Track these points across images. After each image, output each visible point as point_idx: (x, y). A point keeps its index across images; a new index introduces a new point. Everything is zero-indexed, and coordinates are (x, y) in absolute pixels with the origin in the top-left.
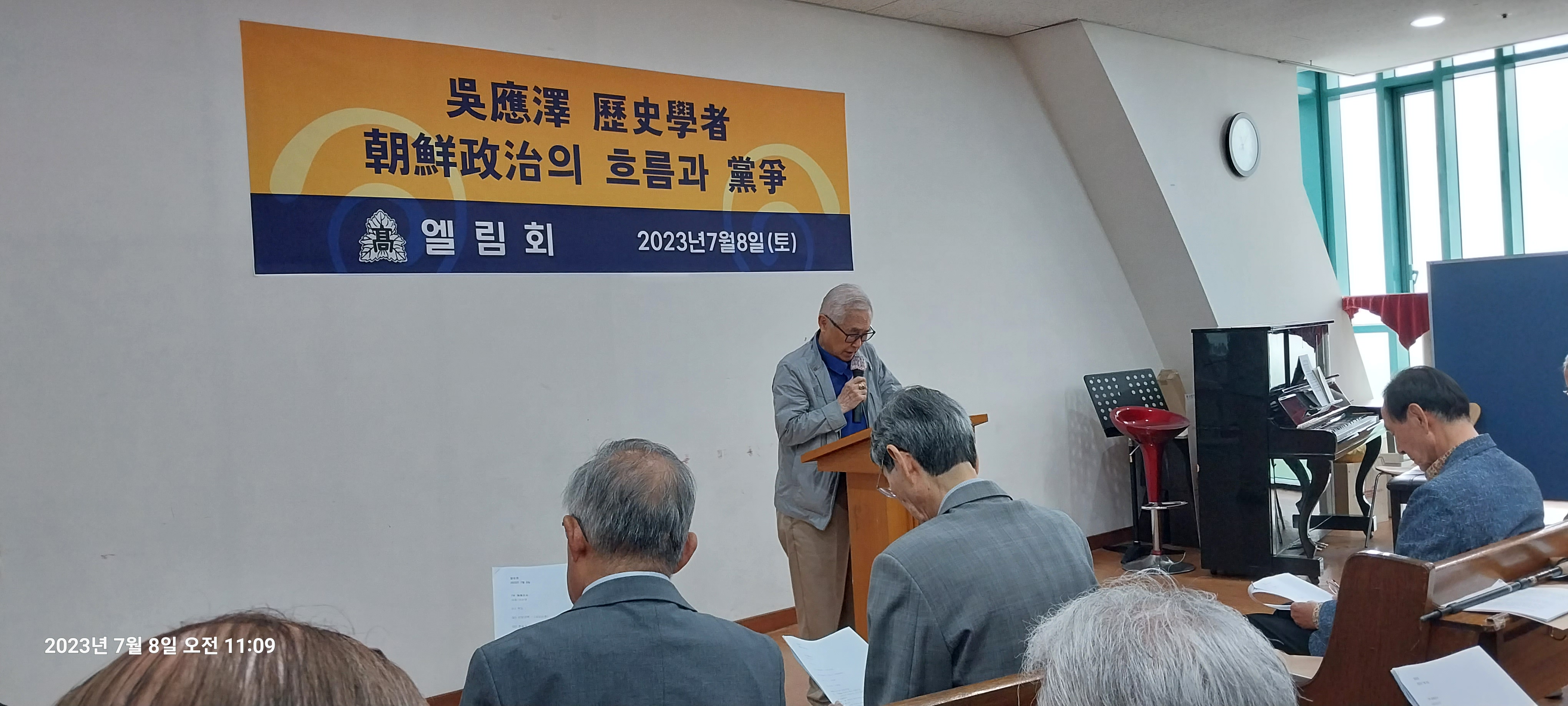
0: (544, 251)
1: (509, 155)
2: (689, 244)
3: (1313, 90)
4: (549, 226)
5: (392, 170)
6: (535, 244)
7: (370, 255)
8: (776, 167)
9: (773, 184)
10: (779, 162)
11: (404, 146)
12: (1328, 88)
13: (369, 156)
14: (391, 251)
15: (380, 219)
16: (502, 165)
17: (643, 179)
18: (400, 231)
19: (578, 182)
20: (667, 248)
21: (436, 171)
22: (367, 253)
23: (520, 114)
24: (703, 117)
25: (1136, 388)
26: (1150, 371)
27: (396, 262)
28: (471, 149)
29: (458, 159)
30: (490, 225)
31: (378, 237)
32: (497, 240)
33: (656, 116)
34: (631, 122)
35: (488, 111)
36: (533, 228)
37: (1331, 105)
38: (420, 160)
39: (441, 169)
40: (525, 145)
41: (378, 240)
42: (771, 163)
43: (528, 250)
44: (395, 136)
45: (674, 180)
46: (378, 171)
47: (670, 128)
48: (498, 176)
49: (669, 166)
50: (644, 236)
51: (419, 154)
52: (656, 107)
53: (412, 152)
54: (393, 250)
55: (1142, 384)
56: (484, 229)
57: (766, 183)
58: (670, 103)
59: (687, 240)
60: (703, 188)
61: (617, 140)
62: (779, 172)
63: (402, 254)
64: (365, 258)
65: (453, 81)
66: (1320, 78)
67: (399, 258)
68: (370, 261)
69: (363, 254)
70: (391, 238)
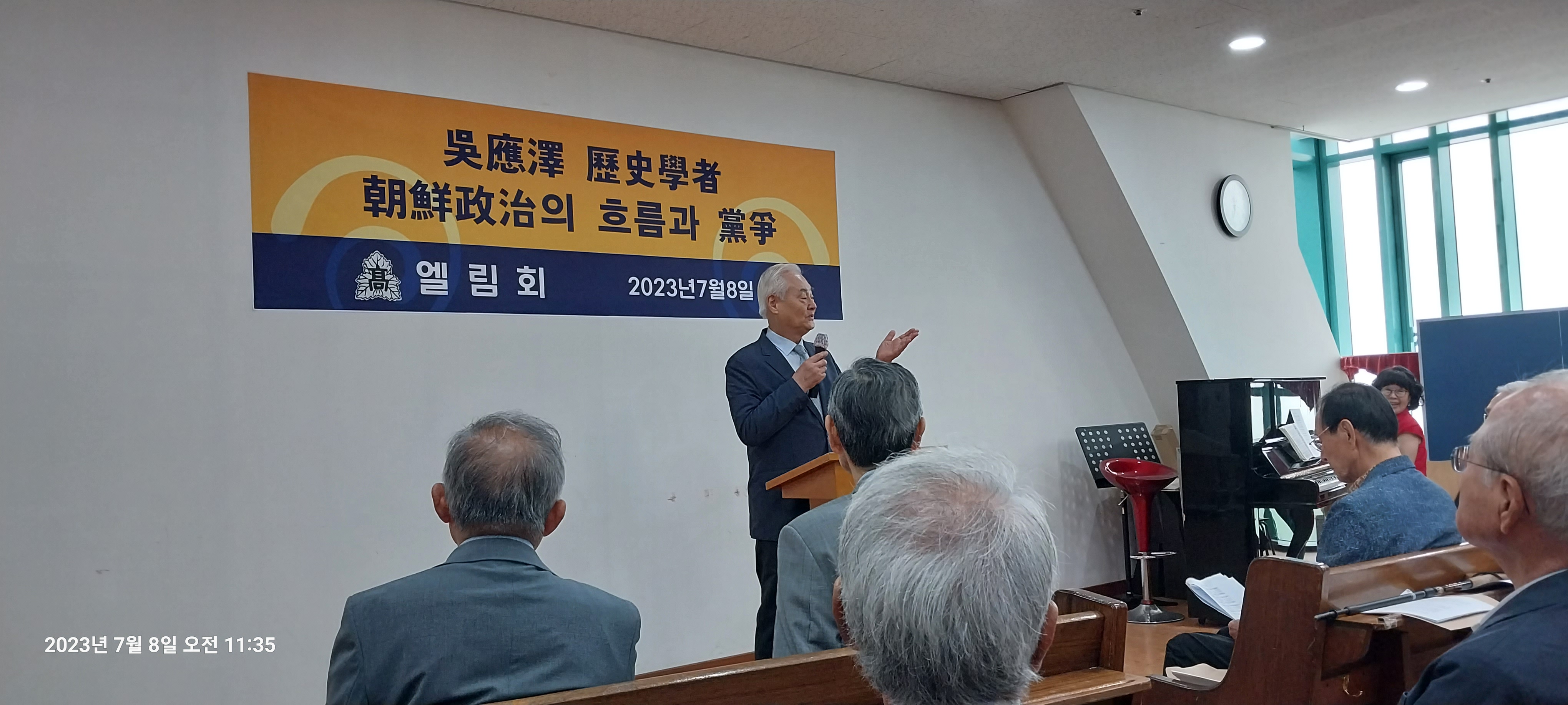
0: (536, 293)
1: (503, 203)
2: (679, 291)
3: (1313, 157)
4: (541, 270)
5: (390, 214)
6: (527, 287)
7: (365, 294)
8: (767, 219)
9: (763, 236)
10: (769, 215)
11: (402, 192)
12: (1327, 155)
13: (367, 200)
14: (386, 290)
15: (376, 260)
16: (497, 213)
17: (635, 228)
18: (395, 272)
19: (571, 229)
20: (657, 294)
21: (432, 216)
22: (362, 291)
23: (515, 165)
24: (695, 171)
25: (1129, 442)
26: (1143, 425)
28: (466, 196)
29: (453, 205)
30: (483, 267)
31: (374, 276)
32: (490, 282)
33: (649, 169)
34: (623, 173)
35: (484, 161)
36: (526, 271)
37: (1330, 172)
38: (416, 205)
39: (437, 214)
40: (520, 193)
41: (373, 279)
42: (762, 215)
43: (520, 293)
44: (392, 182)
45: (665, 230)
46: (376, 215)
47: (662, 181)
48: (492, 222)
49: (660, 217)
50: (634, 282)
51: (416, 200)
52: (648, 160)
53: (409, 198)
54: (388, 289)
55: (1134, 438)
56: (477, 272)
57: (756, 235)
58: (663, 157)
59: (677, 287)
60: (694, 238)
61: (610, 191)
62: (770, 225)
63: (397, 293)
64: (361, 296)
65: (450, 133)
66: (1319, 144)
67: (394, 297)
68: (365, 299)
69: (358, 293)
70: (387, 277)
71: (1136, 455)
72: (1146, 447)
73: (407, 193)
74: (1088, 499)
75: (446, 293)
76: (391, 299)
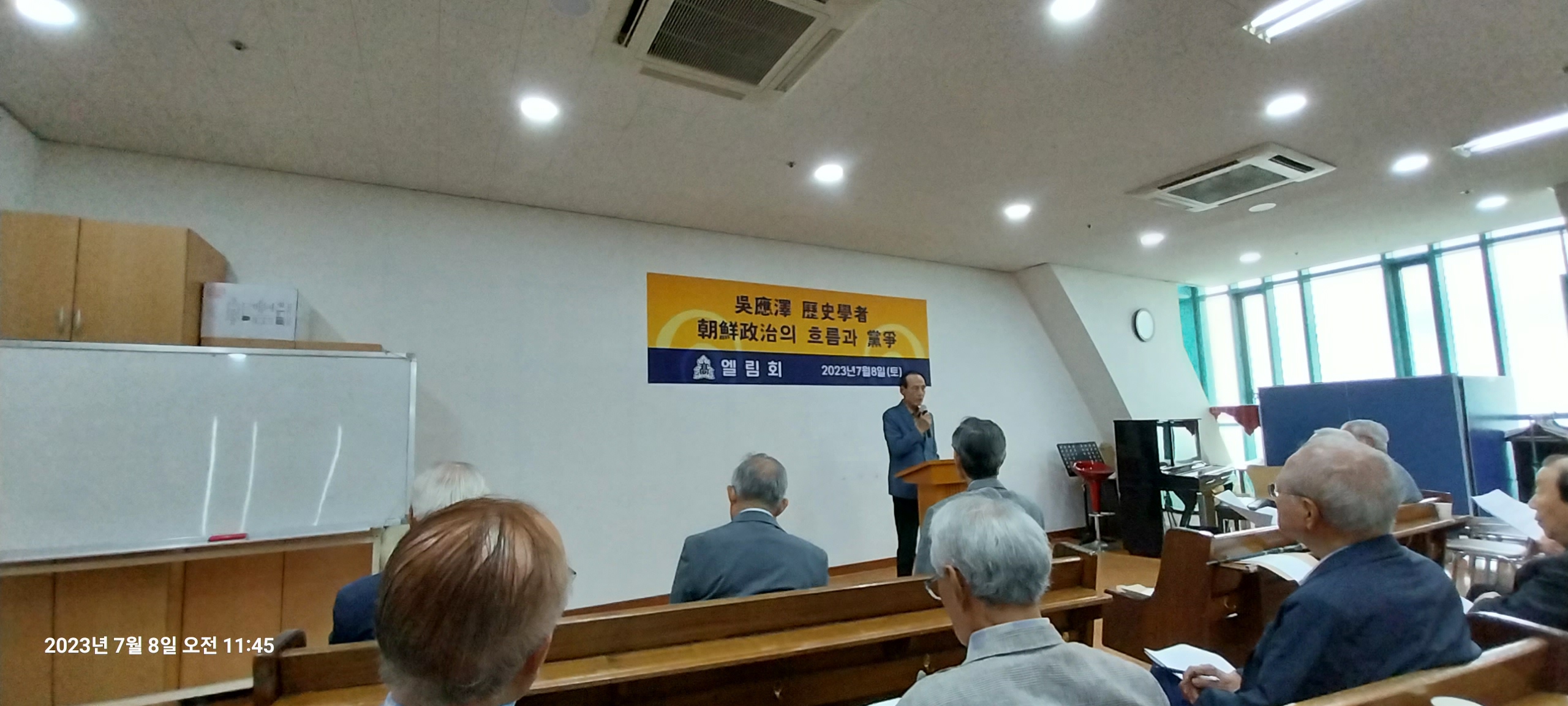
0: (777, 374)
1: (762, 330)
2: (847, 372)
3: (1190, 296)
4: (780, 363)
5: (710, 337)
6: (773, 371)
7: (698, 376)
8: (892, 335)
9: (890, 343)
10: (893, 333)
11: (715, 327)
12: (1199, 295)
13: (699, 331)
14: (707, 374)
15: (703, 360)
16: (759, 335)
17: (825, 341)
18: (712, 365)
19: (794, 342)
20: (837, 374)
21: (729, 338)
23: (768, 312)
24: (856, 312)
25: (1086, 452)
26: (1094, 443)
27: (710, 379)
28: (745, 328)
29: (739, 332)
30: (752, 362)
31: (702, 367)
32: (755, 370)
33: (832, 312)
34: (820, 314)
35: (753, 310)
36: (772, 364)
38: (722, 333)
39: (731, 337)
40: (770, 326)
41: (702, 369)
42: (889, 333)
43: (769, 374)
44: (711, 322)
45: (840, 341)
46: (703, 338)
47: (840, 317)
48: (756, 340)
49: (837, 335)
50: (825, 369)
51: (722, 330)
52: (832, 307)
53: (719, 329)
54: (709, 374)
55: (1090, 450)
56: (749, 364)
57: (887, 343)
58: (839, 305)
59: (846, 370)
60: (855, 345)
61: (812, 323)
62: (893, 338)
63: (713, 376)
64: (696, 377)
65: (738, 297)
66: (1194, 290)
67: (711, 377)
68: (698, 378)
69: (695, 375)
70: (708, 368)
71: (1091, 459)
72: (1096, 455)
73: (718, 327)
74: (1064, 482)
75: (735, 375)
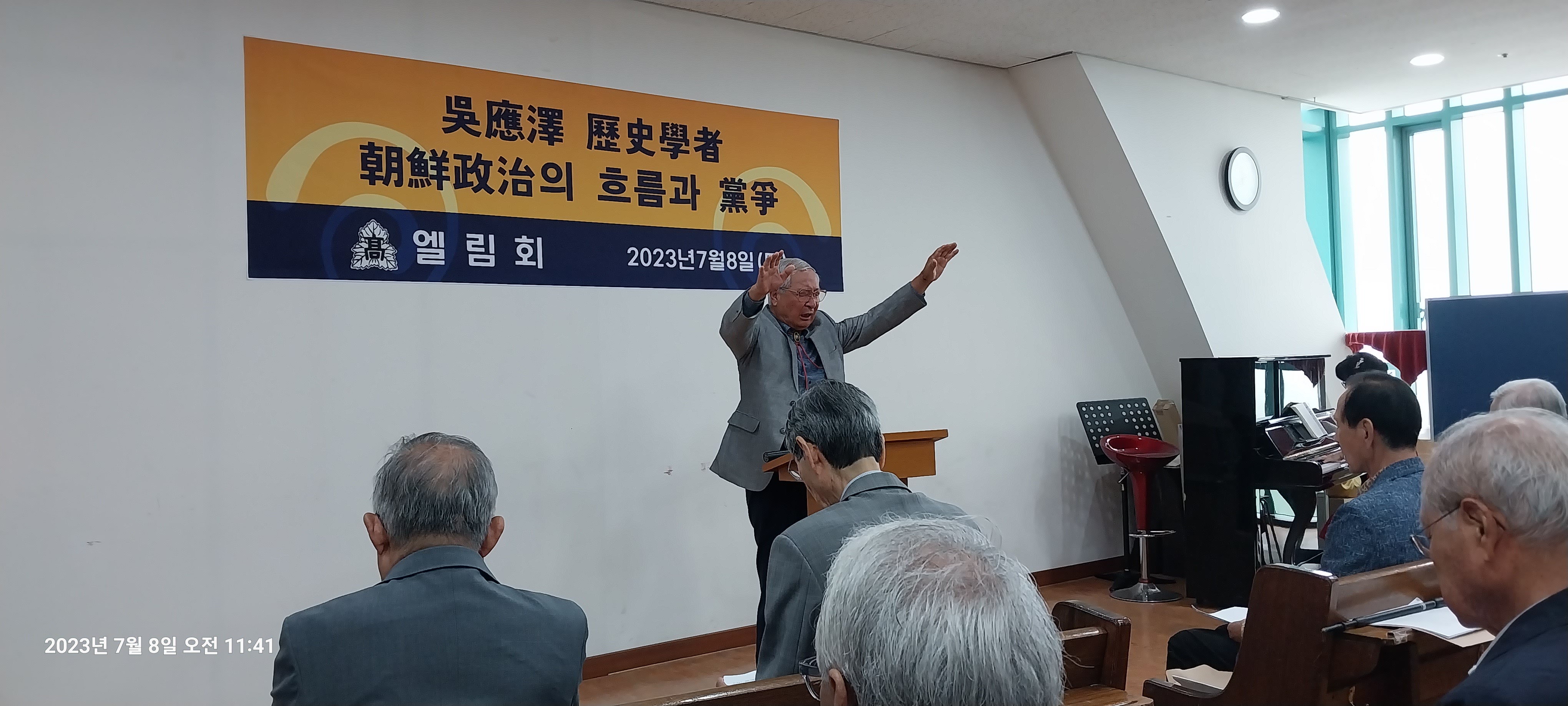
0: (534, 263)
1: (502, 171)
2: (678, 261)
3: (1323, 128)
4: (539, 240)
5: (386, 182)
6: (525, 257)
7: (361, 263)
8: (768, 189)
9: (765, 206)
10: (771, 184)
11: (399, 160)
12: (1337, 126)
13: (364, 168)
14: (382, 260)
15: (373, 229)
16: (495, 180)
17: (634, 197)
18: (391, 241)
19: (570, 198)
20: (657, 264)
21: (429, 184)
22: (358, 260)
23: (514, 132)
24: (696, 139)
25: (1130, 417)
26: (1145, 400)
27: (386, 270)
28: (464, 164)
29: (451, 173)
30: (481, 237)
31: (370, 246)
32: (487, 252)
33: (649, 137)
34: (624, 141)
35: (482, 128)
36: (523, 241)
37: (1340, 142)
38: (413, 173)
39: (434, 182)
40: (519, 161)
41: (370, 248)
42: (764, 185)
43: (518, 263)
44: (390, 149)
45: (666, 199)
46: (372, 183)
47: (663, 149)
48: (491, 191)
49: (661, 186)
50: (633, 252)
51: (413, 167)
52: (650, 128)
53: (407, 166)
54: (384, 259)
55: (1136, 413)
56: (474, 242)
57: (757, 205)
58: (664, 125)
59: (676, 257)
60: (694, 208)
61: (609, 159)
62: (772, 194)
63: (393, 263)
64: (357, 265)
65: (449, 99)
66: (1329, 116)
67: (390, 266)
68: (361, 268)
69: (354, 262)
70: (383, 247)
71: (1138, 431)
72: (1146, 422)
73: (405, 161)
74: (1087, 474)
75: (443, 263)
76: (388, 269)
